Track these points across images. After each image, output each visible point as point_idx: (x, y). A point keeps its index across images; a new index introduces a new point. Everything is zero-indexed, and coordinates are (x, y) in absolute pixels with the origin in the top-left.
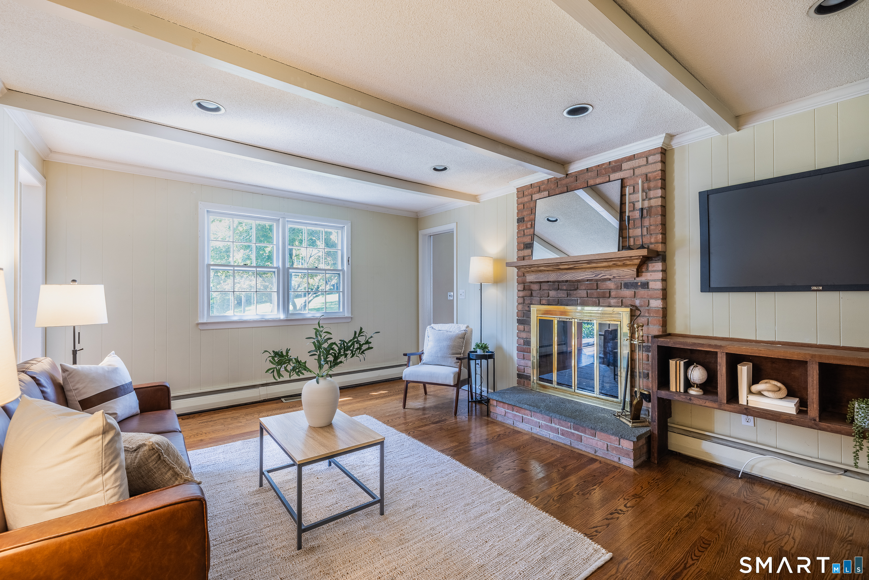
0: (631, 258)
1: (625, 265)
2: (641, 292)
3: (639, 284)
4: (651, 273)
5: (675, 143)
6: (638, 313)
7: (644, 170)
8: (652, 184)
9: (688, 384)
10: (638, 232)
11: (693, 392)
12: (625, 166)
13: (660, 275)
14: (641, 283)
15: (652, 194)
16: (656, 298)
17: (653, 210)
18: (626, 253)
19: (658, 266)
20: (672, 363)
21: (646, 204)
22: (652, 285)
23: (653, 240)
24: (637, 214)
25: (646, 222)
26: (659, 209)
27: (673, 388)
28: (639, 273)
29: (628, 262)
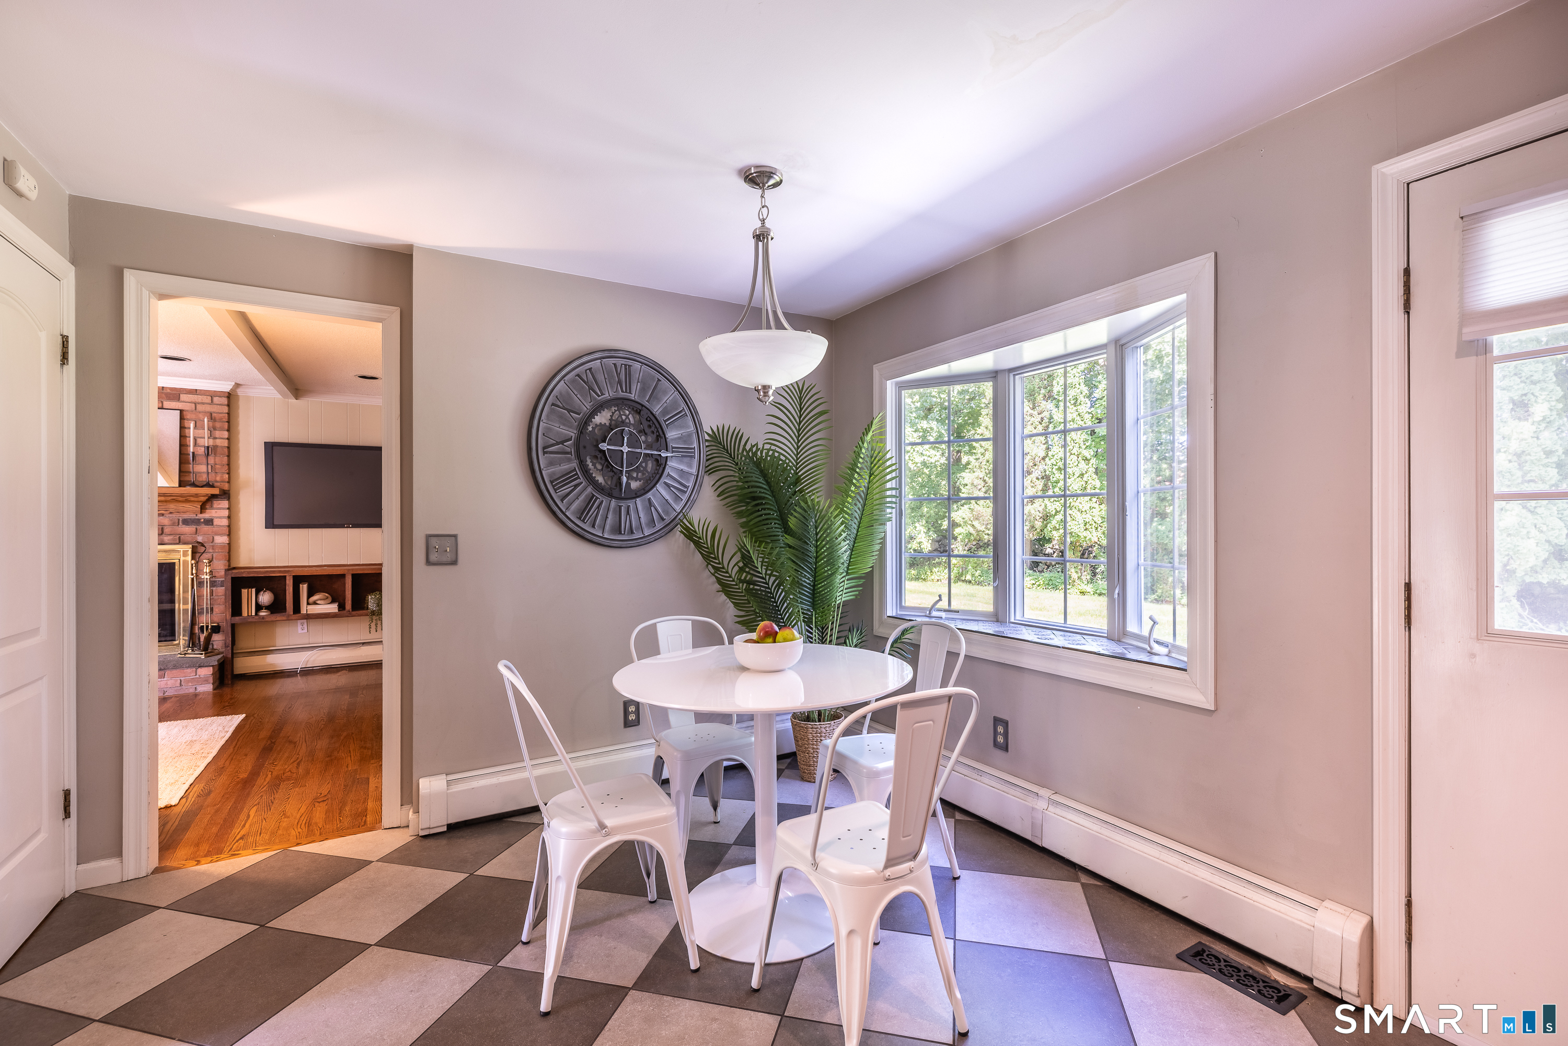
0: (197, 495)
1: (187, 501)
2: (205, 528)
3: (203, 520)
4: (216, 510)
5: (240, 392)
6: (202, 549)
7: (208, 408)
8: (218, 425)
9: (259, 607)
10: (202, 468)
11: (263, 613)
12: (183, 397)
13: (226, 513)
14: (204, 519)
15: (217, 434)
16: (221, 535)
17: (219, 450)
18: (188, 490)
19: (225, 504)
20: (244, 592)
21: (211, 442)
22: (216, 522)
23: (218, 479)
24: (201, 451)
25: (211, 460)
26: (226, 450)
27: (245, 613)
28: (203, 508)
29: (192, 499)
